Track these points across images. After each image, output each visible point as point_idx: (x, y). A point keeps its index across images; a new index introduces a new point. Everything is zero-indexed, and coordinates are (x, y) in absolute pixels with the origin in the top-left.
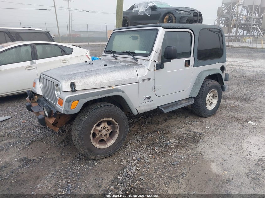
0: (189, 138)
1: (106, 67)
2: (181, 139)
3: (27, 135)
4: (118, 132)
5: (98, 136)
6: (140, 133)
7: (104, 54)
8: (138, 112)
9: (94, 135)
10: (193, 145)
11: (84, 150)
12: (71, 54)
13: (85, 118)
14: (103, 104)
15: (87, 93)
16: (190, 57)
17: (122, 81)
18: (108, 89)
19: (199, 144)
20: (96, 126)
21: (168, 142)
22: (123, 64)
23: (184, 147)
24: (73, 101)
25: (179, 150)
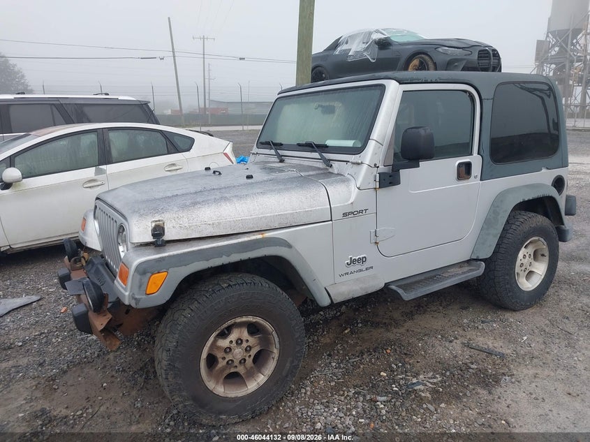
0: (471, 370)
1: (250, 181)
2: (448, 373)
3: (64, 347)
4: (276, 352)
5: (222, 363)
6: (341, 352)
7: (255, 150)
8: (331, 299)
9: (212, 360)
10: (483, 393)
11: (182, 402)
12: (189, 150)
13: (185, 317)
14: (237, 279)
15: (193, 251)
16: (471, 154)
17: (287, 218)
18: (249, 239)
19: (499, 390)
20: (215, 338)
21: (415, 381)
22: (294, 173)
23: (458, 398)
24: (153, 274)
25: (443, 405)
